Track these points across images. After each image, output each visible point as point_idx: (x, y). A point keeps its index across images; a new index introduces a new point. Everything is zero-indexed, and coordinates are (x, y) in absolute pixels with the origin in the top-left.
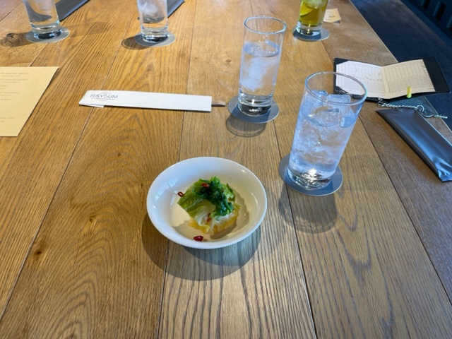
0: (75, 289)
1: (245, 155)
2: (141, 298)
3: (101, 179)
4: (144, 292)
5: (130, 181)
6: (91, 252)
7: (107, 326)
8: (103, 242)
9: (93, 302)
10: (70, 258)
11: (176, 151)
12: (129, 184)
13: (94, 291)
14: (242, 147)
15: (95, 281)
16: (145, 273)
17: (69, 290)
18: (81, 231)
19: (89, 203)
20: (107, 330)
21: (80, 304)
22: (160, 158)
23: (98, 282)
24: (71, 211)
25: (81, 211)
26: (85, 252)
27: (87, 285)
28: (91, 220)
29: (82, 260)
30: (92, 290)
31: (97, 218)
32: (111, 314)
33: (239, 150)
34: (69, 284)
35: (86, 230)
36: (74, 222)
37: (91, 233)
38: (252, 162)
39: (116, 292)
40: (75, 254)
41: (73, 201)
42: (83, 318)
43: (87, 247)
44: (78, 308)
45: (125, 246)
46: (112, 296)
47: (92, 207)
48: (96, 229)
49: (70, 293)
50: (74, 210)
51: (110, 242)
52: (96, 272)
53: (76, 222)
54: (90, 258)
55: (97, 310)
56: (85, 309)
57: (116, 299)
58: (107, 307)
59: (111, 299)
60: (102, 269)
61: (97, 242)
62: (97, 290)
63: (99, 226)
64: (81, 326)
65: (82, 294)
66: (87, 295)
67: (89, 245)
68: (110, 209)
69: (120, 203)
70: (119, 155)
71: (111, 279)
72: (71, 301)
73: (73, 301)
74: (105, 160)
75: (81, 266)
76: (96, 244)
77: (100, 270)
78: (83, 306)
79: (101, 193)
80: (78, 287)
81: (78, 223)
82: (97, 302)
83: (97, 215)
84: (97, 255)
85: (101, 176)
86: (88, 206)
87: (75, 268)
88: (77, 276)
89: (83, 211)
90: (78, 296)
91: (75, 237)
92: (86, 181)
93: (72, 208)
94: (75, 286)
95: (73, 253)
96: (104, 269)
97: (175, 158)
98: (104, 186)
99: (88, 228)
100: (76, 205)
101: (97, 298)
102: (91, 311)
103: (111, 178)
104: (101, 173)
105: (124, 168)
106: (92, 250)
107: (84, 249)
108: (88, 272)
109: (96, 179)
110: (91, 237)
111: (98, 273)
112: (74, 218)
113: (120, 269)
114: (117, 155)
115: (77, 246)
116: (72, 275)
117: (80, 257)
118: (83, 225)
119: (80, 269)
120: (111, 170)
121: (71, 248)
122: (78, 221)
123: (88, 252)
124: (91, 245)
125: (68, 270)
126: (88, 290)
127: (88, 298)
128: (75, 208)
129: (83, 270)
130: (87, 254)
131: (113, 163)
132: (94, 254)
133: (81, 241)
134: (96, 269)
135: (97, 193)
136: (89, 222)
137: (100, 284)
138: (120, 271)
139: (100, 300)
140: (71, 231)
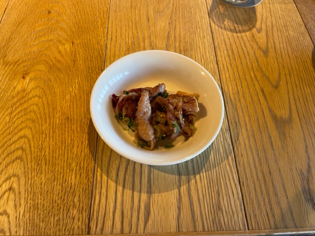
0: (11, 145)
1: (174, 14)
2: (75, 153)
3: (32, 36)
4: (78, 147)
5: (61, 39)
6: (25, 109)
7: (43, 179)
8: (36, 99)
9: (29, 157)
10: (6, 114)
11: (105, 9)
12: (60, 42)
13: (30, 146)
14: (171, 5)
15: (30, 137)
16: (79, 129)
17: (6, 146)
18: (15, 88)
19: (20, 61)
20: (44, 182)
21: (17, 158)
22: (90, 16)
23: (33, 137)
24: (4, 68)
25: (14, 68)
26: (19, 109)
27: (23, 140)
28: (24, 78)
29: (17, 117)
30: (28, 145)
31: (30, 76)
32: (47, 168)
33: (168, 9)
34: (5, 139)
35: (19, 88)
36: (7, 80)
37: (24, 90)
38: (181, 21)
39: (51, 147)
40: (9, 111)
41: (6, 59)
42: (20, 171)
43: (21, 104)
44: (15, 163)
45: (58, 103)
46: (47, 151)
47: (25, 64)
48: (30, 87)
49: (6, 148)
50: (6, 68)
51: (44, 99)
52: (30, 128)
53: (9, 79)
54: (25, 115)
55: (33, 164)
56: (22, 163)
57: (51, 154)
58: (43, 161)
59: (47, 153)
60: (37, 125)
61: (31, 99)
62: (32, 145)
63: (32, 83)
64: (19, 179)
65: (18, 149)
66: (23, 150)
67: (23, 102)
68: (42, 67)
69: (51, 60)
70: (49, 12)
71: (46, 135)
72: (8, 155)
73: (10, 155)
74: (36, 18)
75: (16, 122)
76: (30, 101)
77: (35, 126)
78: (20, 160)
79: (33, 51)
80: (14, 142)
81: (11, 80)
82: (33, 157)
83: (30, 72)
84: (31, 112)
85: (32, 34)
86: (21, 63)
87: (10, 125)
88: (12, 132)
89: (16, 68)
90: (14, 151)
91: (9, 94)
92: (17, 39)
93: (4, 66)
94: (11, 142)
95: (7, 109)
96: (39, 125)
97: (105, 16)
98: (35, 43)
99: (21, 85)
100: (8, 62)
101: (33, 153)
102: (28, 165)
103: (41, 36)
104: (33, 30)
105: (54, 25)
106: (26, 107)
107: (19, 106)
108: (23, 128)
109: (28, 37)
110: (25, 94)
111: (33, 129)
112: (7, 75)
113: (54, 125)
114: (47, 12)
115: (11, 102)
116: (8, 131)
117: (15, 114)
118: (16, 83)
119: (16, 125)
120: (41, 28)
121: (6, 105)
122: (11, 79)
123: (23, 108)
124: (25, 102)
125: (4, 126)
126: (24, 146)
127: (24, 153)
128: (8, 66)
129: (18, 126)
130: (22, 111)
131: (43, 21)
132: (28, 110)
133: (15, 98)
134: (31, 125)
135: (29, 51)
136: (22, 79)
137: (35, 140)
138: (54, 127)
139: (35, 154)
140: (4, 88)
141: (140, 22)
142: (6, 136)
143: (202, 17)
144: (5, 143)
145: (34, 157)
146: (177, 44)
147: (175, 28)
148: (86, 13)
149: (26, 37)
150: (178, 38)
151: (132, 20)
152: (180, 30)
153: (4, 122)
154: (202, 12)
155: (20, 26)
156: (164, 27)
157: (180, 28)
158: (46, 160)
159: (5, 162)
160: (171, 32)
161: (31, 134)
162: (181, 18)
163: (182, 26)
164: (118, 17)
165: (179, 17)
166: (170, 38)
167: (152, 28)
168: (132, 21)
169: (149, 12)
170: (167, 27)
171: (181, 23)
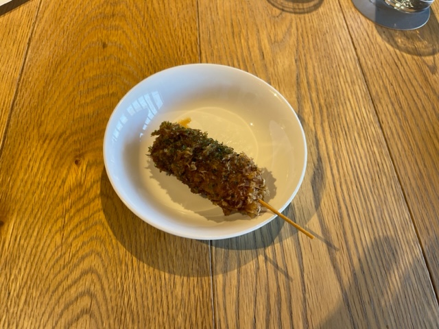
0: (70, 287)
1: (301, 45)
2: (180, 297)
3: (81, 89)
4: (182, 285)
6: (87, 219)
9: (103, 309)
10: (54, 230)
11: (193, 39)
13: (103, 289)
14: (294, 30)
15: (101, 271)
16: (179, 252)
17: (60, 289)
18: (64, 182)
19: (68, 133)
21: (83, 312)
22: (170, 51)
23: (106, 271)
24: (42, 146)
26: (76, 220)
27: (89, 277)
28: (77, 162)
29: (74, 234)
30: (98, 287)
31: (87, 159)
33: (290, 35)
34: (59, 278)
35: (71, 180)
36: (49, 167)
37: (80, 185)
38: (313, 56)
40: (59, 224)
41: (42, 129)
43: (78, 211)
44: (81, 320)
46: (133, 295)
47: (76, 138)
48: (89, 178)
49: (63, 294)
50: (45, 145)
52: (99, 254)
53: (52, 166)
54: (86, 230)
55: (112, 322)
56: (93, 321)
57: (140, 300)
58: (128, 315)
59: (132, 299)
60: (110, 249)
62: (106, 286)
63: (93, 171)
65: (82, 295)
66: (92, 296)
67: (80, 206)
70: (104, 46)
71: (127, 265)
72: (67, 307)
73: (71, 308)
74: (84, 56)
75: (74, 245)
76: (92, 205)
77: (107, 251)
78: (88, 316)
79: (86, 114)
80: (75, 282)
81: (57, 167)
82: (110, 308)
83: (86, 152)
84: (96, 224)
85: (81, 84)
86: (69, 137)
87: (64, 251)
88: (69, 262)
89: (62, 146)
90: (77, 299)
91: (55, 193)
92: (57, 93)
93: (41, 142)
94: (70, 282)
95: (56, 221)
96: (113, 248)
97: (194, 50)
98: (88, 100)
99: (74, 176)
100: (47, 136)
101: (109, 301)
102: (103, 323)
103: (97, 87)
104: (81, 78)
105: (115, 68)
106: (87, 215)
107: (74, 214)
108: (87, 255)
109: (74, 89)
110: (82, 193)
111: (103, 255)
112: (48, 159)
113: (138, 247)
114: (101, 46)
115: (60, 208)
116: (61, 262)
117: (69, 229)
118: (65, 172)
119: (73, 250)
120: (94, 73)
121: (52, 213)
122: (55, 166)
123: (82, 218)
124: (84, 206)
125: (53, 254)
126: (92, 288)
127: (94, 302)
128: (47, 141)
129: (77, 251)
130: (80, 223)
131: (96, 61)
132: (91, 221)
133: (66, 199)
134: (99, 249)
135: (79, 115)
136: (74, 166)
137: (109, 275)
138: (139, 251)
139: (114, 304)
140: (46, 183)
141: (251, 60)
142: (60, 272)
143: (344, 49)
144: (59, 284)
145: (112, 308)
146: (314, 95)
147: (306, 68)
148: (163, 45)
149: (71, 89)
150: (313, 84)
151: (237, 56)
152: (314, 71)
153: (52, 246)
154: (343, 41)
155: (59, 70)
156: (290, 66)
157: (314, 67)
158: (132, 312)
159: (63, 320)
160: (302, 76)
161: (101, 266)
162: (312, 50)
163: (316, 65)
164: (215, 52)
165: (309, 48)
166: (302, 85)
167: (271, 69)
168: (237, 59)
169: (263, 43)
170: (294, 67)
171: (314, 59)
